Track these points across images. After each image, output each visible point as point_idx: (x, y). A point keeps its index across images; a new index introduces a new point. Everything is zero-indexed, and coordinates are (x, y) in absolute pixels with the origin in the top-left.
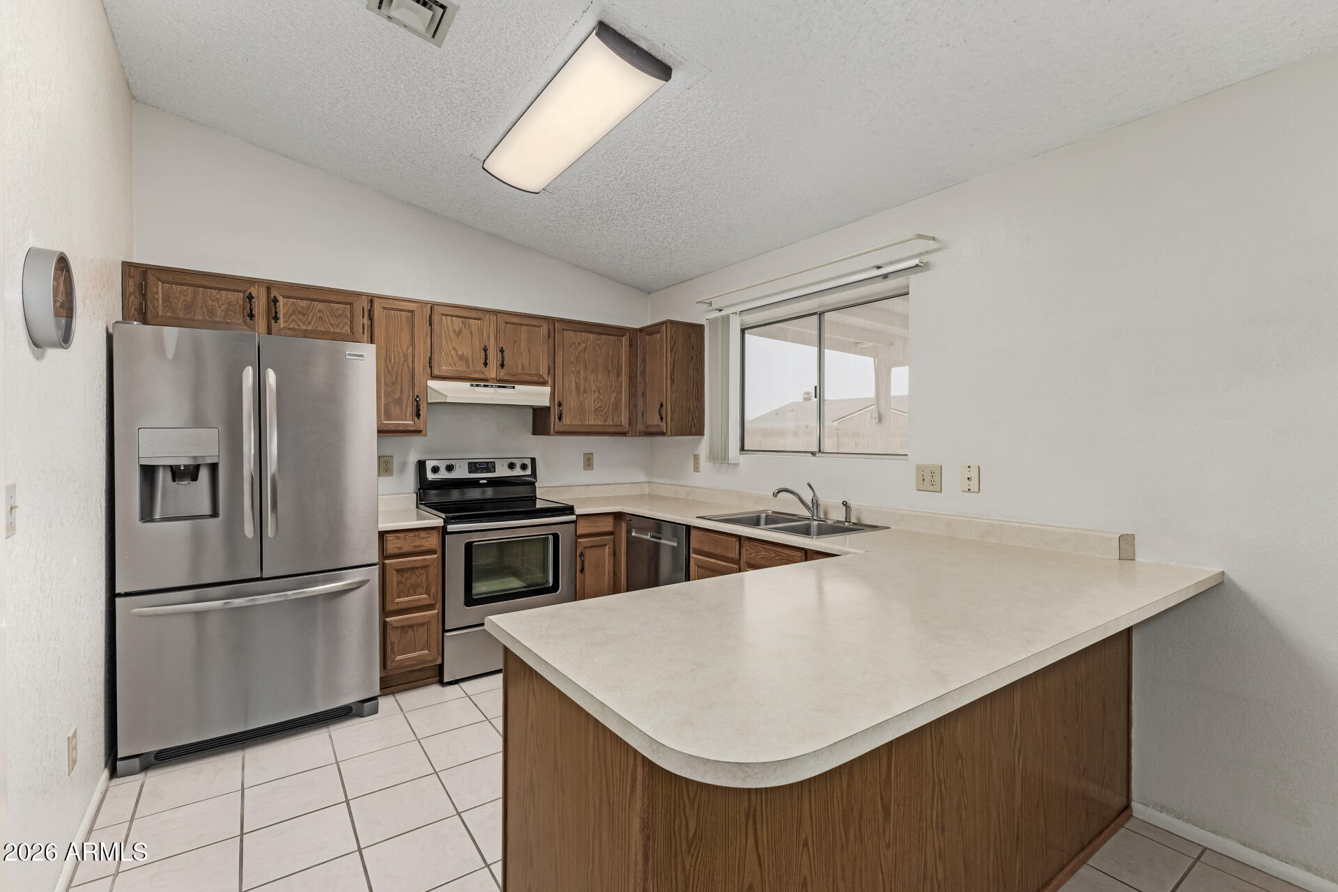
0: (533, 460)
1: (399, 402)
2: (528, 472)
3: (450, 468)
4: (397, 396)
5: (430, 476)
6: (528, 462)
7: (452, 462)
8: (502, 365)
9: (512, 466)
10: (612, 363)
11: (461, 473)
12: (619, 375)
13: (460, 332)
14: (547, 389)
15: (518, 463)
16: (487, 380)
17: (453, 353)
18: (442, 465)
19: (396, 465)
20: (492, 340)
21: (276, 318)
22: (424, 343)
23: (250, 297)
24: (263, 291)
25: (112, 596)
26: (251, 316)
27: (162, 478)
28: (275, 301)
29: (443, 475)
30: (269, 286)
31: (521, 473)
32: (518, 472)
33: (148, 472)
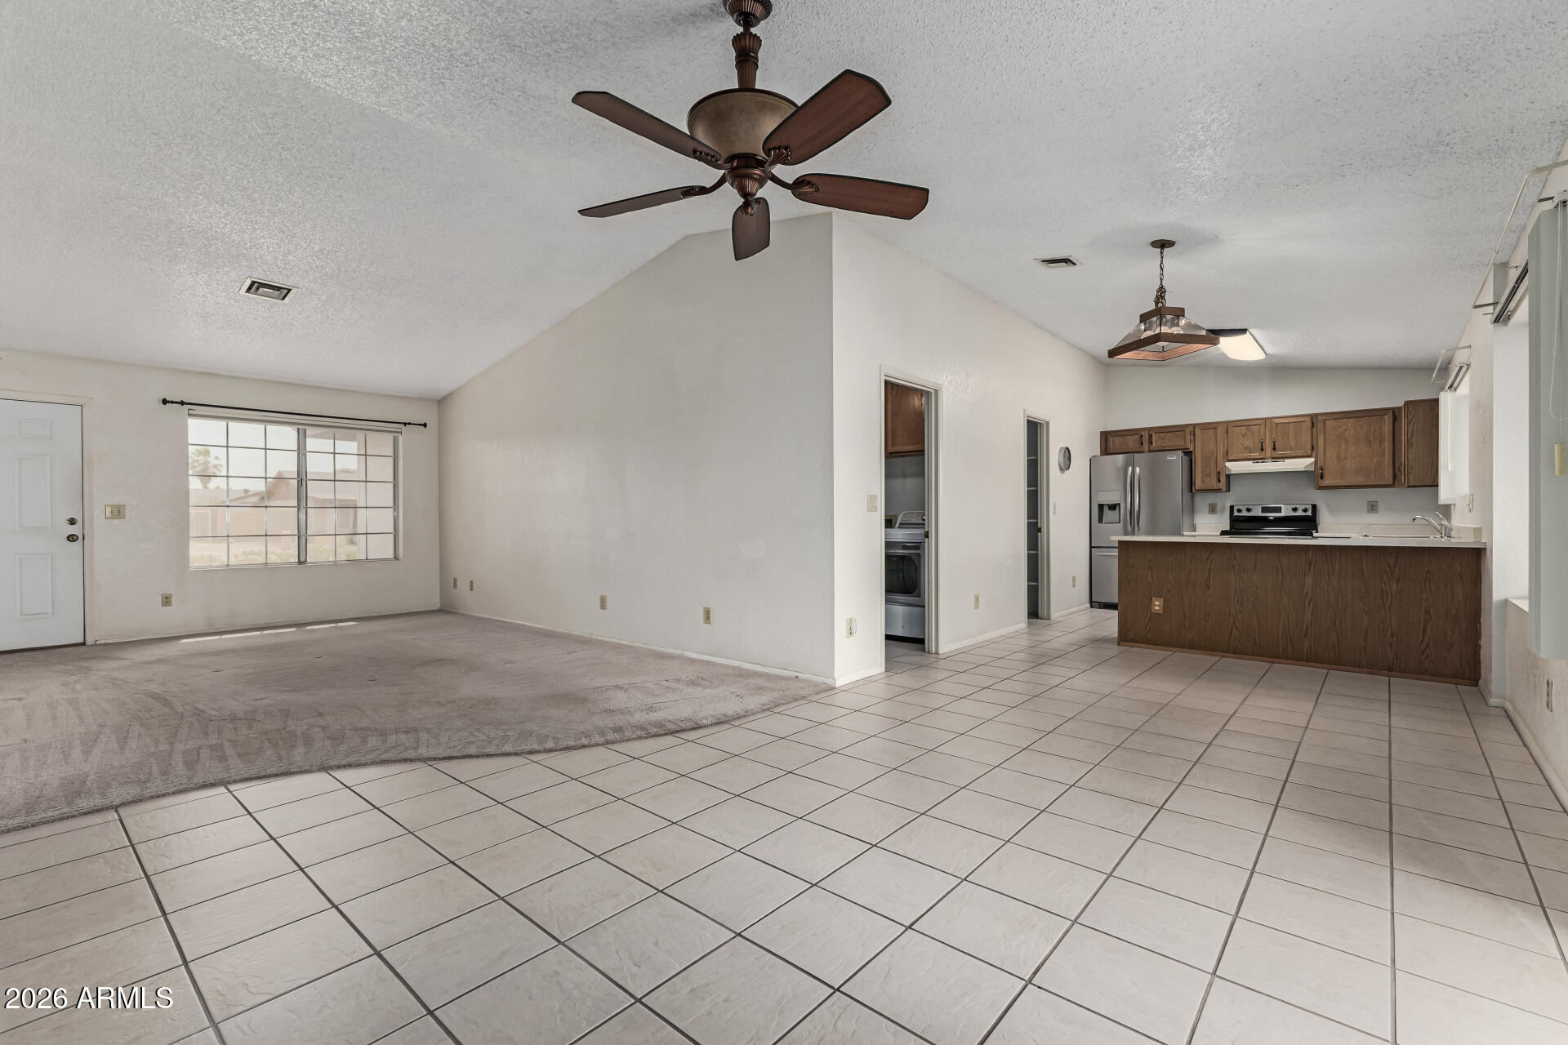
0: (1314, 507)
1: (1209, 475)
2: (1309, 513)
3: (1249, 510)
4: (1208, 471)
5: (1236, 514)
6: (1309, 507)
7: (1250, 507)
8: (1274, 449)
9: (1295, 510)
10: (1374, 435)
11: (1257, 512)
12: (1381, 443)
13: (1246, 434)
14: (1313, 460)
15: (1301, 507)
16: (1264, 459)
17: (1241, 446)
18: (1244, 508)
19: (1218, 508)
20: (1268, 435)
21: (1152, 443)
22: (1223, 443)
23: (1142, 436)
24: (1147, 432)
25: (1091, 547)
26: (1142, 444)
27: (1106, 509)
28: (1151, 436)
29: (1245, 513)
30: (1150, 429)
31: (1304, 514)
32: (1300, 513)
33: (1101, 507)
